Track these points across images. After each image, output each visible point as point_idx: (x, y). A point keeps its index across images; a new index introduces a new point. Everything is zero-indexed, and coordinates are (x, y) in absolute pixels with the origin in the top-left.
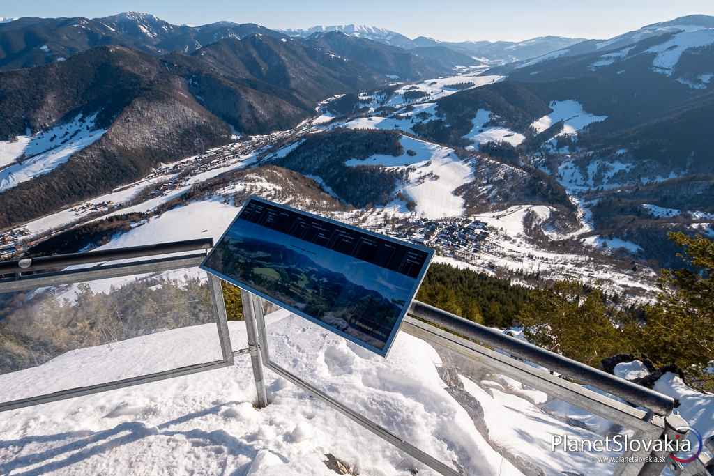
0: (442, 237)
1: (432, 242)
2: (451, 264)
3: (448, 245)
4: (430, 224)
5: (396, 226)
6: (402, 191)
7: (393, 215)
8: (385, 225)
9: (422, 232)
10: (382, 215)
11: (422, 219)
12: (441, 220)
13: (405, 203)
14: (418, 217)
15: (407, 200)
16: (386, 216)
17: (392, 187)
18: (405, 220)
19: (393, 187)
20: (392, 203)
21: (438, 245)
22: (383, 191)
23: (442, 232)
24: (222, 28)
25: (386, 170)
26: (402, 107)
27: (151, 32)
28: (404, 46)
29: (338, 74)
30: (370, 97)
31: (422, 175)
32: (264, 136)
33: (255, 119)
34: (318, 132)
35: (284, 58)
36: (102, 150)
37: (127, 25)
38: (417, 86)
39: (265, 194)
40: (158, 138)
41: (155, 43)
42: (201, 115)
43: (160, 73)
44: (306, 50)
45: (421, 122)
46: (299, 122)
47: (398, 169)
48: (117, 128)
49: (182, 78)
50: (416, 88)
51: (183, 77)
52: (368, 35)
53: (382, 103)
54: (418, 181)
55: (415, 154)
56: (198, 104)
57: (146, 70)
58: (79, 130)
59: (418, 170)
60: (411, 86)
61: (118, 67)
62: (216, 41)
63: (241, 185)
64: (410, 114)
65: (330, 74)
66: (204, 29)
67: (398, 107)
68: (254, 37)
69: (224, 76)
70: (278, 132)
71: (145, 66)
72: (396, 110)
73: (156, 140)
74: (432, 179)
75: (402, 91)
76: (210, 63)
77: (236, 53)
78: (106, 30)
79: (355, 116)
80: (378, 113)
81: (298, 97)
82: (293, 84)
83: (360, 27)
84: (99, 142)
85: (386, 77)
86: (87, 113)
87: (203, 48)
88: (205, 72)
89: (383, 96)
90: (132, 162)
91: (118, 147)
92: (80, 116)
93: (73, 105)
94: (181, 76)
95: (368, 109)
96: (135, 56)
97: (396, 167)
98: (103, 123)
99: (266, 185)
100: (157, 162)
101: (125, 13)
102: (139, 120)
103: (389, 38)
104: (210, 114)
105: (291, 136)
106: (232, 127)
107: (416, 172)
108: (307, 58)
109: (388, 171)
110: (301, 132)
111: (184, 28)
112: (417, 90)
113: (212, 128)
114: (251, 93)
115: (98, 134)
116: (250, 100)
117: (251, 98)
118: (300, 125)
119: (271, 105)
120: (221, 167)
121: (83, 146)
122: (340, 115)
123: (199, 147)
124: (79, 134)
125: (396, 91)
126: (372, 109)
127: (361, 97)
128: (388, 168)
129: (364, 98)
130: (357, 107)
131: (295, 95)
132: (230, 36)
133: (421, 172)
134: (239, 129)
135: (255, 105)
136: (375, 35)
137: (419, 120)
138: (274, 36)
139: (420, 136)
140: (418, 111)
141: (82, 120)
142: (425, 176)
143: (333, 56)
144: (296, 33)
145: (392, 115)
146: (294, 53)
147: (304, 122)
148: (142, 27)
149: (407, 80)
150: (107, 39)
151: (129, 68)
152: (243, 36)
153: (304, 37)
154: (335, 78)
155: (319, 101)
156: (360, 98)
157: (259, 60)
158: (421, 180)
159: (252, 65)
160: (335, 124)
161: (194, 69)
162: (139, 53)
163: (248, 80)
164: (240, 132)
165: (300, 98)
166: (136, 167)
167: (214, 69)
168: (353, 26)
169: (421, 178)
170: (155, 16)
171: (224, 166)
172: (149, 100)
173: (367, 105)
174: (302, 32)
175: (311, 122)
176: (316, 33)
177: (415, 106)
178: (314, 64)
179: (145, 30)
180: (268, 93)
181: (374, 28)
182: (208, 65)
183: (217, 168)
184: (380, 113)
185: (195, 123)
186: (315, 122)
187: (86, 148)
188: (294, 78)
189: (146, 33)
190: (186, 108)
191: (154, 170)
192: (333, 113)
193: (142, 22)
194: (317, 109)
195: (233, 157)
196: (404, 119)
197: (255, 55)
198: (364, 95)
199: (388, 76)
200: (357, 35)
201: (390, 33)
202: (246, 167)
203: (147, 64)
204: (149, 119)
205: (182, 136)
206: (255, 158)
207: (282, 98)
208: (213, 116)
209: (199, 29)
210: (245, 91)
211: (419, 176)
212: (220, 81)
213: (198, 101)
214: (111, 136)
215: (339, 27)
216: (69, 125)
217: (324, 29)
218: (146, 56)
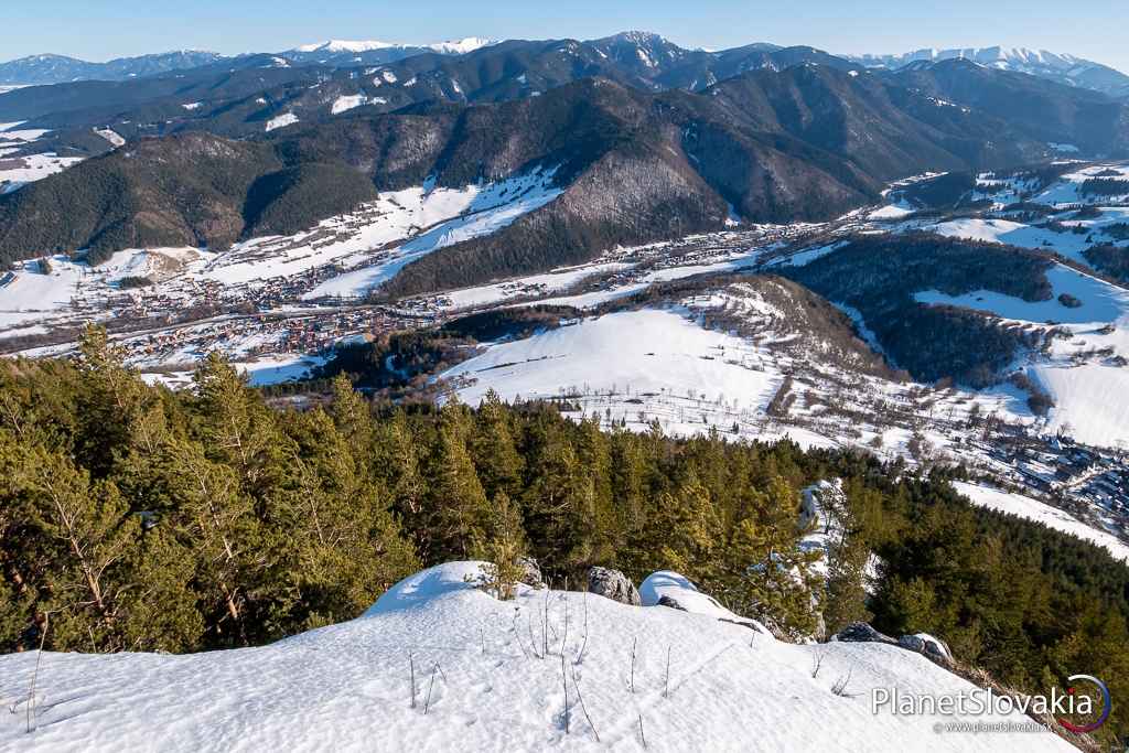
0: (1102, 486)
1: (1072, 489)
2: (1111, 548)
3: (1114, 507)
4: (1076, 451)
5: (995, 435)
6: (1025, 371)
7: (993, 412)
8: (969, 426)
9: (1051, 463)
10: (969, 406)
11: (1059, 437)
12: (1108, 451)
13: (1026, 395)
14: (1051, 430)
15: (1033, 390)
16: (975, 409)
17: (1006, 359)
18: (1019, 428)
19: (1008, 360)
20: (996, 388)
21: (1086, 500)
22: (982, 361)
23: (1105, 477)
24: (753, 54)
25: (1000, 324)
26: (1071, 208)
27: (650, 59)
28: (1106, 91)
29: (941, 136)
30: (1000, 182)
31: (1085, 349)
32: (778, 227)
33: (771, 197)
34: (875, 232)
35: (845, 103)
36: (551, 215)
37: (624, 49)
38: (1121, 171)
39: (754, 319)
40: (623, 210)
41: (653, 75)
42: (689, 183)
43: (650, 117)
44: (890, 90)
45: (1111, 244)
46: (845, 212)
47: (1030, 326)
48: (577, 188)
49: (676, 127)
50: (1118, 174)
51: (680, 125)
52: (1026, 66)
53: (1024, 196)
54: (1072, 360)
55: (1079, 305)
56: (689, 167)
57: (632, 113)
58: (533, 186)
59: (1078, 338)
60: (1105, 169)
61: (598, 109)
62: (739, 73)
63: (721, 297)
64: (1085, 223)
65: (926, 135)
66: (727, 54)
67: (1059, 206)
68: (803, 67)
69: (739, 128)
70: (803, 224)
71: (632, 108)
72: (1055, 212)
73: (620, 211)
74: (1107, 362)
75: (1078, 177)
76: (722, 106)
77: (766, 93)
78: (596, 56)
79: (957, 214)
80: (1010, 213)
81: (854, 170)
82: (850, 148)
83: (1014, 51)
84: (551, 204)
85: (1049, 147)
86: (546, 167)
87: (719, 84)
88: (712, 120)
89: (1031, 182)
90: (583, 238)
91: (571, 215)
92: (540, 167)
93: (536, 152)
94: (676, 124)
95: (992, 202)
96: (622, 93)
97: (1023, 323)
98: (562, 181)
99: (760, 305)
100: (613, 243)
101: (624, 34)
102: (606, 182)
103: (1074, 73)
104: (702, 182)
105: (823, 233)
106: (730, 206)
107: (1072, 340)
108: (888, 104)
109: (1004, 326)
110: (843, 228)
111: (699, 54)
112: (1117, 178)
113: (701, 204)
114: (774, 156)
115: (553, 194)
116: (771, 167)
117: (772, 164)
118: (845, 217)
119: (803, 178)
120: (697, 264)
121: (531, 208)
122: (926, 209)
123: (674, 229)
124: (531, 192)
125: (1065, 176)
126: (999, 205)
127: (981, 180)
128: (1006, 321)
129: (987, 182)
130: (968, 198)
131: (850, 165)
132: (764, 66)
133: (1083, 343)
134: (740, 211)
135: (776, 176)
136: (1043, 66)
137: (1107, 238)
138: (837, 66)
139: (1100, 272)
140: (1110, 220)
141: (540, 174)
142: (1090, 354)
143: (940, 102)
144: (879, 61)
145: (1043, 221)
146: (866, 94)
147: (853, 213)
148: (641, 53)
149: (1098, 156)
150: (594, 70)
151: (611, 109)
152: (785, 67)
153: (892, 68)
154: (934, 141)
155: (892, 179)
156: (979, 182)
157: (801, 106)
158: (1080, 360)
159: (787, 112)
160: (913, 223)
161: (697, 115)
162: (629, 88)
163: (774, 136)
164: (741, 216)
165: (856, 171)
166: (585, 245)
167: (726, 116)
168: (997, 49)
169: (1079, 355)
170: (662, 37)
171: (703, 264)
172: (625, 155)
173: (988, 196)
174: (890, 59)
175: (867, 213)
176: (917, 62)
177: (1101, 209)
178: (898, 115)
179: (644, 57)
180: (803, 160)
181: (1044, 53)
182: (719, 109)
183: (693, 265)
184: (1015, 214)
185: (678, 195)
186: (874, 215)
187: (535, 211)
188: (854, 139)
189: (644, 61)
190: (671, 171)
191: (606, 252)
192: (912, 203)
193: (644, 46)
194: (884, 193)
195: (720, 253)
196: (1070, 232)
197: (796, 94)
198: (987, 178)
199: (1053, 146)
200: (1002, 66)
201: (1079, 64)
202: (736, 271)
203: (635, 104)
204: (619, 182)
205: (656, 211)
206: (754, 259)
207: (825, 170)
208: (706, 187)
209: (718, 56)
210: (767, 154)
211: (1076, 349)
212: (730, 135)
213: (692, 163)
214: (567, 198)
215: (967, 51)
216: (525, 177)
217: (935, 54)
218: (637, 93)
